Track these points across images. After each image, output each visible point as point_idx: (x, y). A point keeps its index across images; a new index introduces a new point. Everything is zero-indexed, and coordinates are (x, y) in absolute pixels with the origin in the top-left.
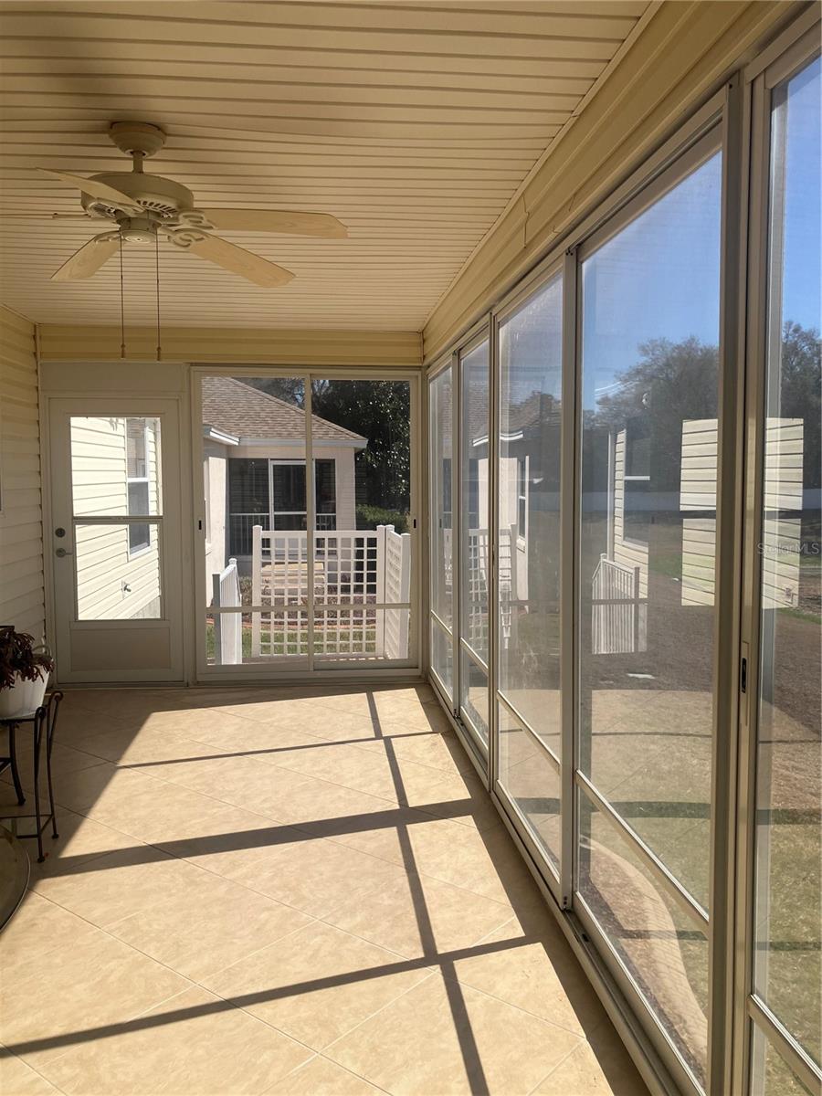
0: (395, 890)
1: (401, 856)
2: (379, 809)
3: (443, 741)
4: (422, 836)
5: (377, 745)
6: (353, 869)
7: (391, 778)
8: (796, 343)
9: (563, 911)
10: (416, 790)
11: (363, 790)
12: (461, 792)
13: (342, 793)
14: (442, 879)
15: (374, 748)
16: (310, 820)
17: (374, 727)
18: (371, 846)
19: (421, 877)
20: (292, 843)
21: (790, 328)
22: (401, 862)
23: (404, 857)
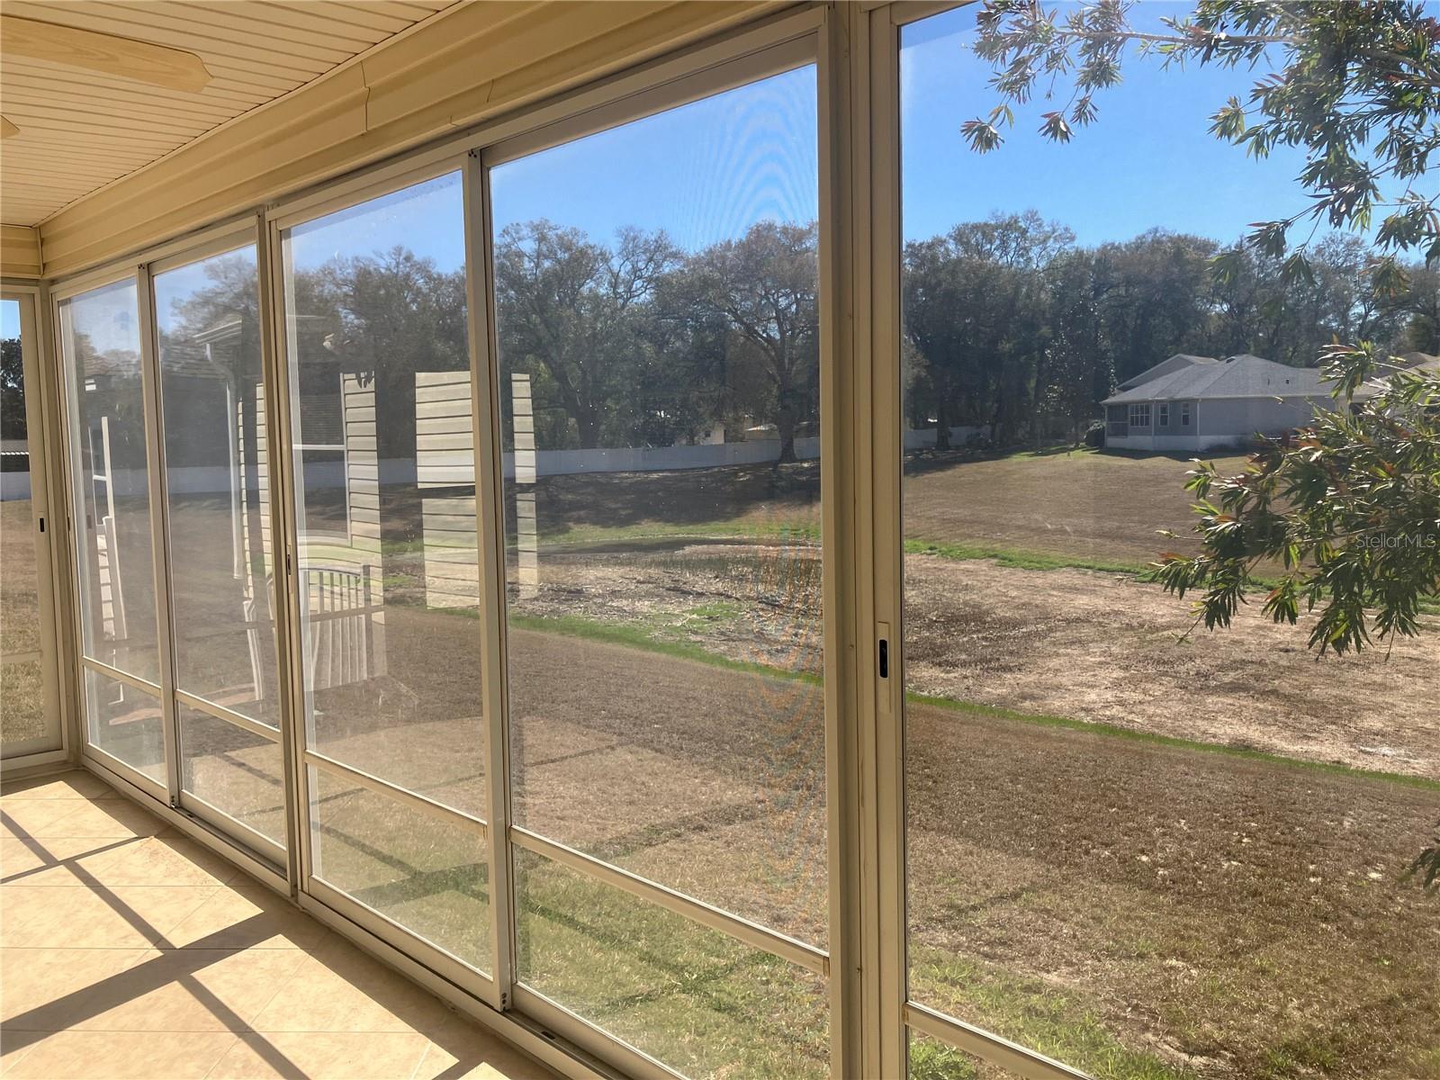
0: (239, 1065)
1: (213, 1017)
2: (128, 965)
3: (165, 845)
4: (225, 982)
5: (57, 875)
6: (150, 1059)
7: (118, 916)
8: (408, 275)
9: (505, 1012)
10: (171, 922)
11: (84, 943)
12: (244, 909)
13: (48, 957)
14: (298, 1029)
15: (56, 881)
16: (21, 1010)
17: (32, 849)
18: (156, 1019)
19: (264, 1035)
20: (18, 1052)
21: (400, 255)
22: (219, 1024)
23: (220, 1018)
